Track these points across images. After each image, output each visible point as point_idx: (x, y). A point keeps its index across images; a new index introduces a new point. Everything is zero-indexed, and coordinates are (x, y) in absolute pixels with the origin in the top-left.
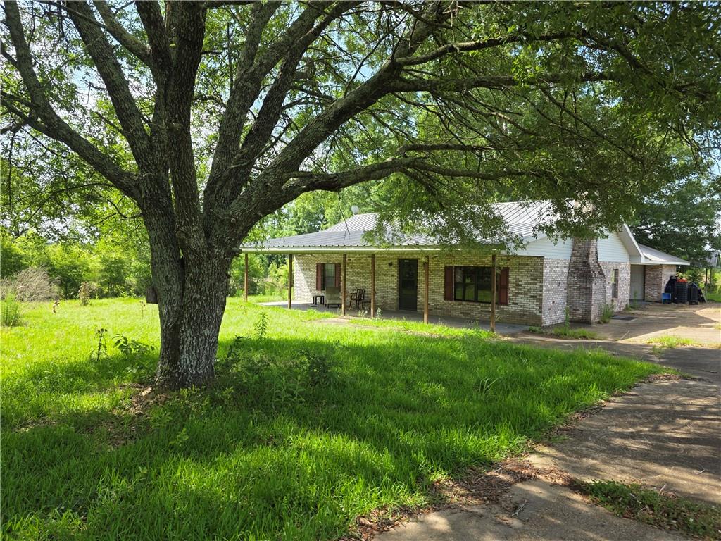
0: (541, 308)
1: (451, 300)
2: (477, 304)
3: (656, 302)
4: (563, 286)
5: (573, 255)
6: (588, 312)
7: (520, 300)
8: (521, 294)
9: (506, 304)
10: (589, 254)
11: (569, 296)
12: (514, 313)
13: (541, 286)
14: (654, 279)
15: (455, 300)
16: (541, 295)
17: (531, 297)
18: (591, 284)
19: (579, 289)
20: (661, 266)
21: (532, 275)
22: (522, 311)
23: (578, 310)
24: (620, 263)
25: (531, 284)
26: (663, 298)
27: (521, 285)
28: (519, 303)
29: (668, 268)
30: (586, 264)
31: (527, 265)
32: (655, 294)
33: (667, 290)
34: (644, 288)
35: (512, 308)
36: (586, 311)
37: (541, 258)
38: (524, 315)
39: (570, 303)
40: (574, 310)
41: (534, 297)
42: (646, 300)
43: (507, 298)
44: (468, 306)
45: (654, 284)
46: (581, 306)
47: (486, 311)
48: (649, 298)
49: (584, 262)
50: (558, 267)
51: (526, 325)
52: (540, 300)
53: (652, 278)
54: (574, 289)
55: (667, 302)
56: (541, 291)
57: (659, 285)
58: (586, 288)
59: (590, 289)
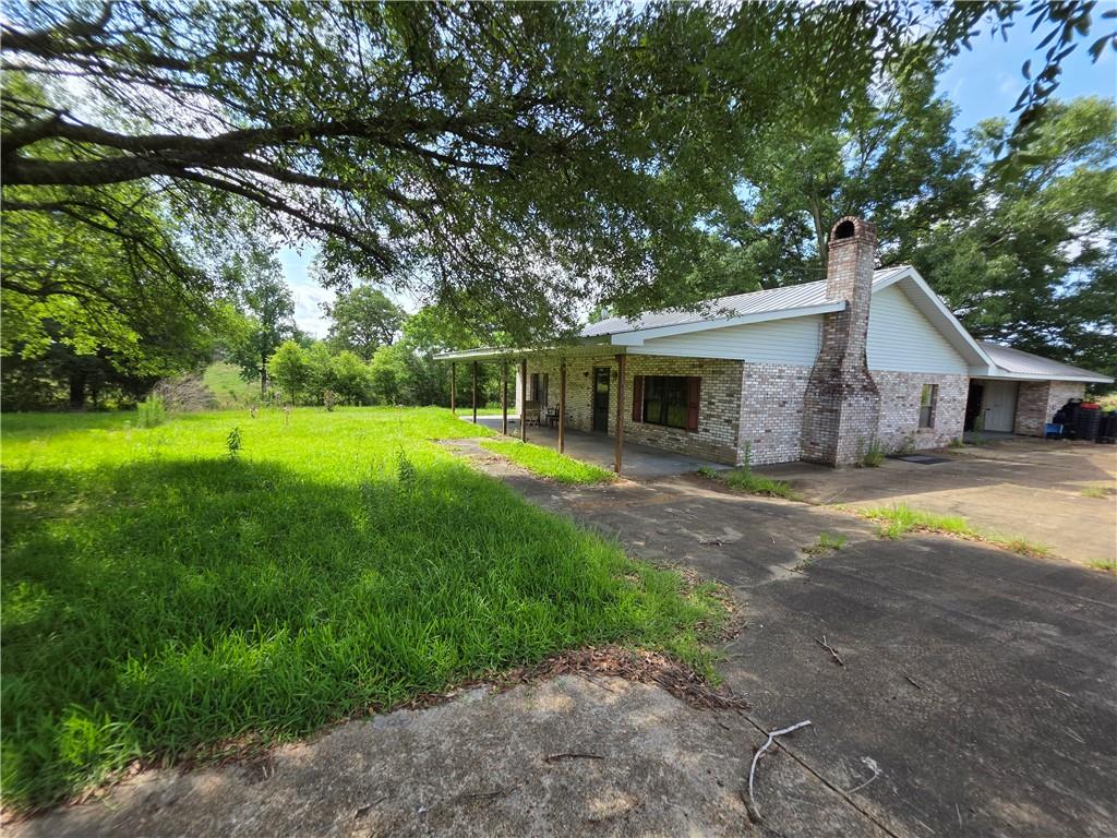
0: (736, 439)
1: (639, 421)
2: (664, 428)
3: (1034, 436)
4: (791, 408)
5: (820, 359)
6: (832, 449)
7: (713, 426)
8: (713, 416)
9: (695, 430)
10: (843, 357)
11: (806, 423)
12: (704, 444)
13: (739, 406)
14: (1033, 402)
15: (645, 421)
16: (737, 419)
17: (726, 421)
18: (839, 405)
19: (821, 411)
20: (1048, 383)
21: (728, 388)
22: (714, 441)
23: (818, 445)
24: (943, 376)
25: (725, 402)
26: (1047, 430)
27: (713, 404)
28: (712, 431)
29: (1064, 386)
30: (836, 372)
31: (723, 373)
32: (1033, 423)
33: (1057, 419)
34: (1015, 415)
35: (702, 436)
36: (829, 447)
37: (741, 362)
38: (715, 448)
39: (807, 433)
40: (812, 443)
41: (728, 421)
42: (1016, 432)
43: (697, 422)
44: (656, 430)
45: (1032, 410)
46: (822, 438)
47: (674, 439)
48: (1022, 430)
49: (834, 370)
50: (779, 377)
51: (717, 463)
52: (736, 427)
53: (1029, 401)
54: (814, 412)
55: (1052, 437)
56: (738, 413)
57: (1041, 412)
58: (831, 411)
59: (837, 412)
